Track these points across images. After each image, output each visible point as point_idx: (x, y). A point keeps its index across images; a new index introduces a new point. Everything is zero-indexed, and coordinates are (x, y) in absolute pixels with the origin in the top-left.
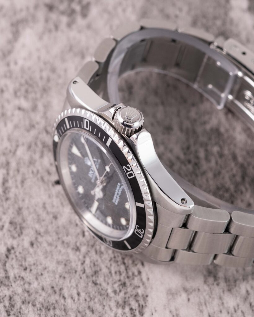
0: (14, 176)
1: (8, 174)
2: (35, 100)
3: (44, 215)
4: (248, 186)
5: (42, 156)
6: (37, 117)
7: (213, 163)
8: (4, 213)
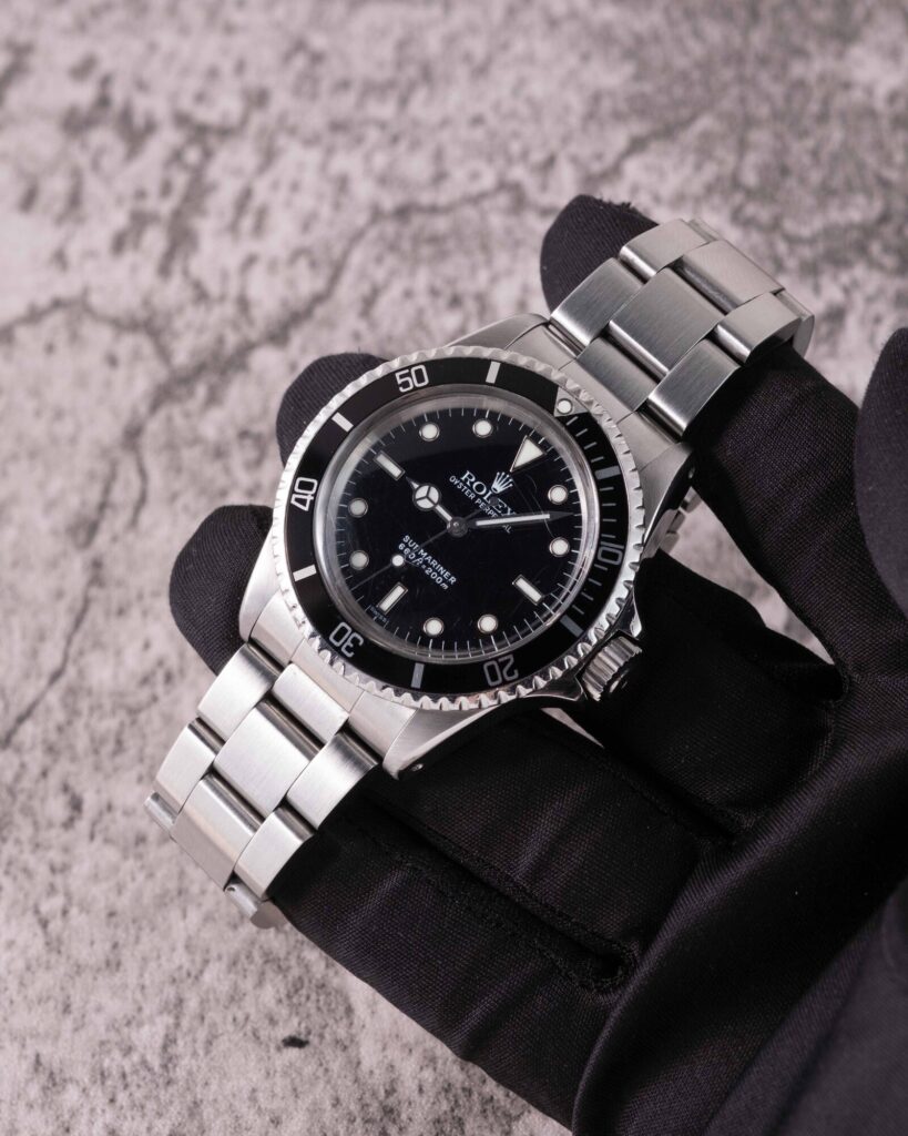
0: (190, 1030)
1: (177, 1025)
3: (250, 1116)
5: (260, 984)
8: (159, 1115)
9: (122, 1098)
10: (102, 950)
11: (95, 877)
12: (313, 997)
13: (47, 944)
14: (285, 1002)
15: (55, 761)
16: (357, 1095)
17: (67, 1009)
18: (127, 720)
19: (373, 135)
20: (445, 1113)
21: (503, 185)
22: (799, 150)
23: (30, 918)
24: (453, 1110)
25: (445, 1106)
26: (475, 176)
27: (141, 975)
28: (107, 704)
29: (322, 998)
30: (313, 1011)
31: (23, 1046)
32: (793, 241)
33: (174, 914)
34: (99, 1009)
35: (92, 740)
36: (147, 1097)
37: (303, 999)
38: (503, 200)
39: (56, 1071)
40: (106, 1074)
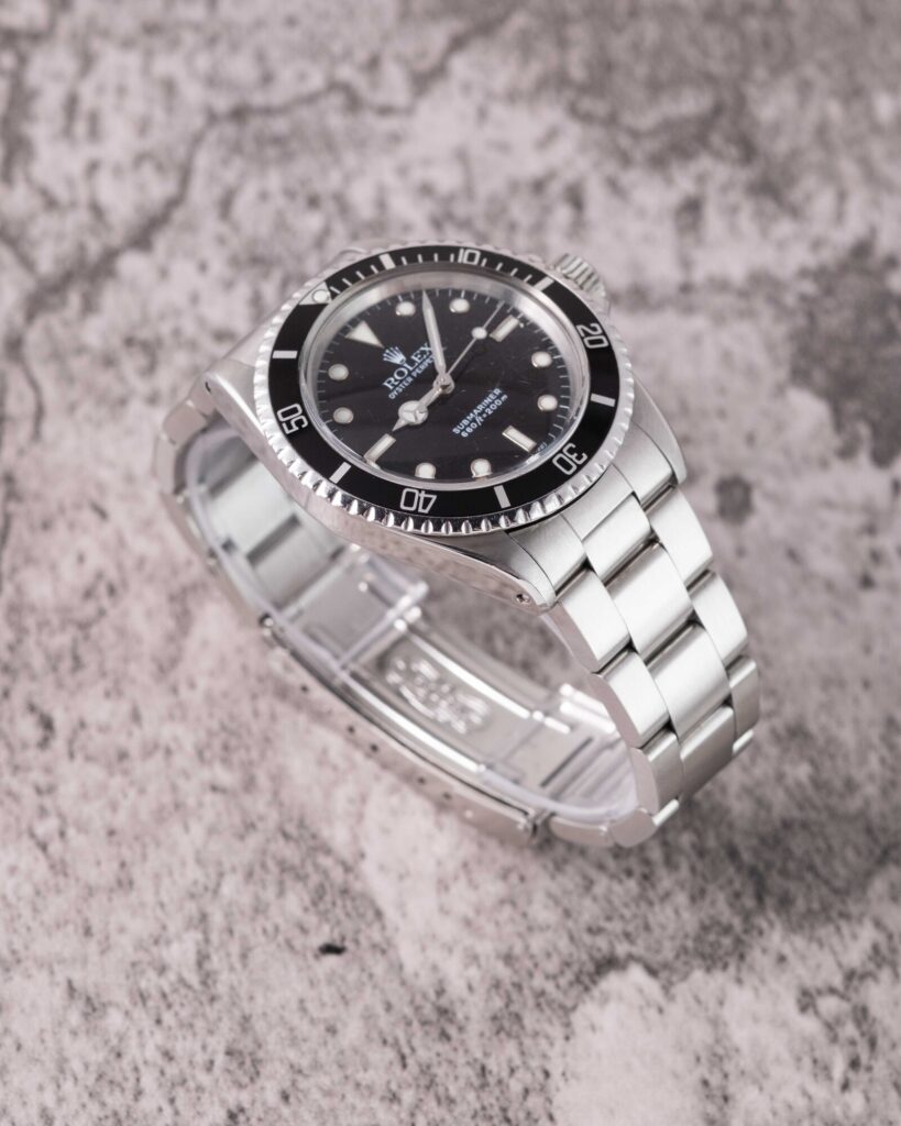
0: (223, 944)
1: (207, 941)
2: (248, 766)
3: (304, 1027)
4: (772, 915)
5: (281, 893)
6: (259, 804)
7: (684, 872)
8: (211, 1032)
9: (168, 1018)
10: (110, 870)
11: (85, 796)
12: (339, 903)
13: (52, 867)
14: (312, 909)
15: (14, 680)
16: (407, 998)
17: (88, 932)
18: (80, 635)
19: (189, 38)
20: (501, 1010)
21: (334, 86)
22: (619, 46)
23: (27, 843)
24: (507, 1006)
25: (498, 1003)
26: (302, 77)
27: (157, 892)
28: (55, 621)
29: (349, 904)
30: (342, 917)
31: (52, 973)
32: (635, 135)
33: (176, 829)
34: (122, 930)
35: (48, 657)
36: (194, 1015)
37: (329, 906)
38: (337, 100)
39: (93, 996)
40: (145, 994)
